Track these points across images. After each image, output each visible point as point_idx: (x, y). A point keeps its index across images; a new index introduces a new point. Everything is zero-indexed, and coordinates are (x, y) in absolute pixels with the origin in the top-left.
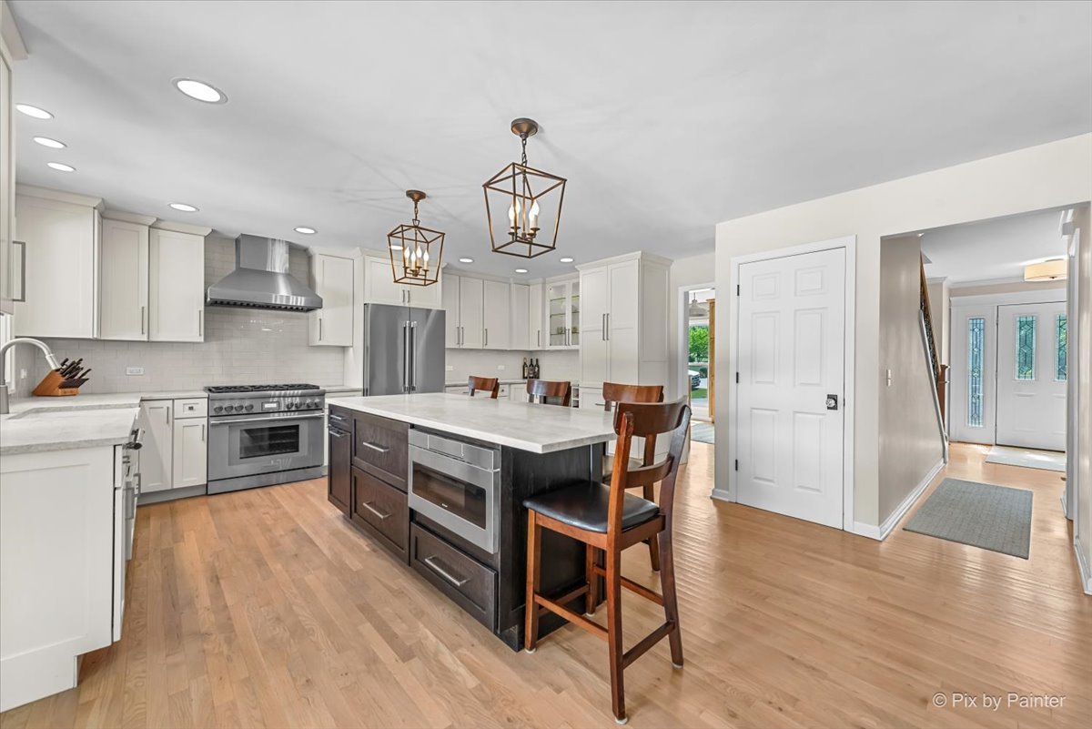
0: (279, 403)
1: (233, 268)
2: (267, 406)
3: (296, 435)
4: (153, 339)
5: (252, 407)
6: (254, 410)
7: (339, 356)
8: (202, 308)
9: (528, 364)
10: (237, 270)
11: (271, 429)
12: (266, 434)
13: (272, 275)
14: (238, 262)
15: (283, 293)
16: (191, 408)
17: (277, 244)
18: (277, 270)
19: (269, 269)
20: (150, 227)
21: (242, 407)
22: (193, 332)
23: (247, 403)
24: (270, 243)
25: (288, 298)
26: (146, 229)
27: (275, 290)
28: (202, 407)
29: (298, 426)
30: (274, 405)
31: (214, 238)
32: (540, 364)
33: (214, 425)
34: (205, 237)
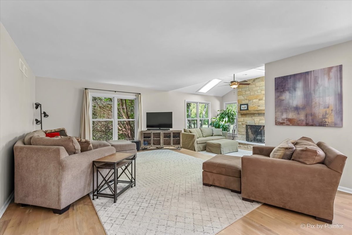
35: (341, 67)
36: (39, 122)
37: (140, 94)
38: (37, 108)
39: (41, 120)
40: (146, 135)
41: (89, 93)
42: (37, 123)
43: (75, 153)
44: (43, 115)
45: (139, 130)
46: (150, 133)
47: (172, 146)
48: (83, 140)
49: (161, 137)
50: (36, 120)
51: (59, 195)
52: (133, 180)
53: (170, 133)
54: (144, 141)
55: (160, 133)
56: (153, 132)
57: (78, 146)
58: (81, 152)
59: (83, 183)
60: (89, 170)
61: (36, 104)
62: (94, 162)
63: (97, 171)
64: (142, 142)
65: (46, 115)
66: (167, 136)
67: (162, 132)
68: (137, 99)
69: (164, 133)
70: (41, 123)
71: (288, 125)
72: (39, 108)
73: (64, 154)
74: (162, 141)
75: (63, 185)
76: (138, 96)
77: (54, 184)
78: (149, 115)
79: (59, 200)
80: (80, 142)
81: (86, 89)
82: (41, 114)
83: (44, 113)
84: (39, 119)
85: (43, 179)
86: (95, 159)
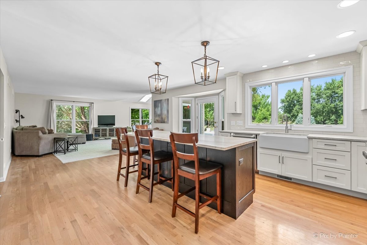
35: (168, 99)
36: (18, 121)
37: (93, 103)
38: (16, 112)
39: (19, 120)
40: (97, 131)
41: (54, 103)
42: (17, 122)
43: (45, 134)
44: (21, 117)
45: (92, 127)
46: (100, 129)
47: (115, 137)
48: (49, 129)
49: (107, 131)
50: (16, 120)
51: (38, 149)
52: (76, 148)
53: (114, 129)
54: (95, 134)
55: (106, 129)
56: (101, 128)
57: (47, 131)
58: (48, 134)
59: (49, 147)
60: (53, 142)
61: (16, 110)
62: (55, 138)
63: (57, 142)
64: (94, 135)
65: (22, 117)
66: (112, 130)
67: (108, 128)
68: (91, 107)
69: (109, 129)
70: (19, 122)
71: (157, 123)
72: (18, 113)
73: (41, 134)
74: (108, 134)
75: (40, 145)
76: (92, 105)
77: (36, 146)
78: (99, 117)
79: (39, 151)
80: (48, 130)
81: (51, 100)
82: (19, 116)
83: (22, 116)
84: (18, 120)
85: (31, 144)
86: (55, 137)
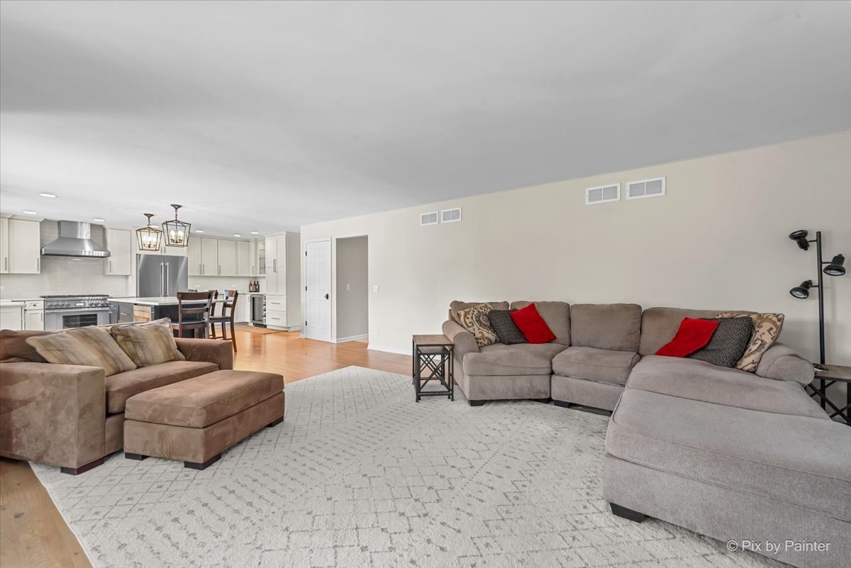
0: (85, 303)
1: (56, 236)
2: (78, 304)
3: (96, 319)
4: (11, 272)
5: (69, 305)
6: (71, 307)
7: (123, 280)
8: (39, 257)
9: (253, 284)
10: (59, 237)
11: (81, 316)
12: (79, 318)
13: (81, 240)
14: (59, 233)
15: (88, 249)
16: (35, 305)
17: (84, 225)
18: (84, 238)
19: (79, 237)
20: (9, 219)
21: (63, 305)
22: (34, 268)
23: (66, 303)
24: (79, 225)
25: (90, 252)
26: (6, 221)
27: (83, 248)
28: (41, 304)
29: (96, 315)
30: (82, 304)
31: (45, 223)
32: (260, 284)
33: (48, 314)
34: (41, 223)
38: (804, 246)
72: (813, 245)
82: (821, 264)
